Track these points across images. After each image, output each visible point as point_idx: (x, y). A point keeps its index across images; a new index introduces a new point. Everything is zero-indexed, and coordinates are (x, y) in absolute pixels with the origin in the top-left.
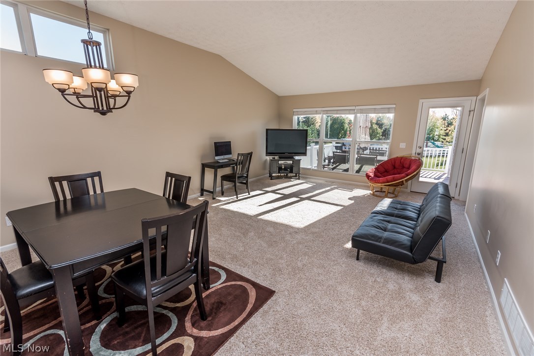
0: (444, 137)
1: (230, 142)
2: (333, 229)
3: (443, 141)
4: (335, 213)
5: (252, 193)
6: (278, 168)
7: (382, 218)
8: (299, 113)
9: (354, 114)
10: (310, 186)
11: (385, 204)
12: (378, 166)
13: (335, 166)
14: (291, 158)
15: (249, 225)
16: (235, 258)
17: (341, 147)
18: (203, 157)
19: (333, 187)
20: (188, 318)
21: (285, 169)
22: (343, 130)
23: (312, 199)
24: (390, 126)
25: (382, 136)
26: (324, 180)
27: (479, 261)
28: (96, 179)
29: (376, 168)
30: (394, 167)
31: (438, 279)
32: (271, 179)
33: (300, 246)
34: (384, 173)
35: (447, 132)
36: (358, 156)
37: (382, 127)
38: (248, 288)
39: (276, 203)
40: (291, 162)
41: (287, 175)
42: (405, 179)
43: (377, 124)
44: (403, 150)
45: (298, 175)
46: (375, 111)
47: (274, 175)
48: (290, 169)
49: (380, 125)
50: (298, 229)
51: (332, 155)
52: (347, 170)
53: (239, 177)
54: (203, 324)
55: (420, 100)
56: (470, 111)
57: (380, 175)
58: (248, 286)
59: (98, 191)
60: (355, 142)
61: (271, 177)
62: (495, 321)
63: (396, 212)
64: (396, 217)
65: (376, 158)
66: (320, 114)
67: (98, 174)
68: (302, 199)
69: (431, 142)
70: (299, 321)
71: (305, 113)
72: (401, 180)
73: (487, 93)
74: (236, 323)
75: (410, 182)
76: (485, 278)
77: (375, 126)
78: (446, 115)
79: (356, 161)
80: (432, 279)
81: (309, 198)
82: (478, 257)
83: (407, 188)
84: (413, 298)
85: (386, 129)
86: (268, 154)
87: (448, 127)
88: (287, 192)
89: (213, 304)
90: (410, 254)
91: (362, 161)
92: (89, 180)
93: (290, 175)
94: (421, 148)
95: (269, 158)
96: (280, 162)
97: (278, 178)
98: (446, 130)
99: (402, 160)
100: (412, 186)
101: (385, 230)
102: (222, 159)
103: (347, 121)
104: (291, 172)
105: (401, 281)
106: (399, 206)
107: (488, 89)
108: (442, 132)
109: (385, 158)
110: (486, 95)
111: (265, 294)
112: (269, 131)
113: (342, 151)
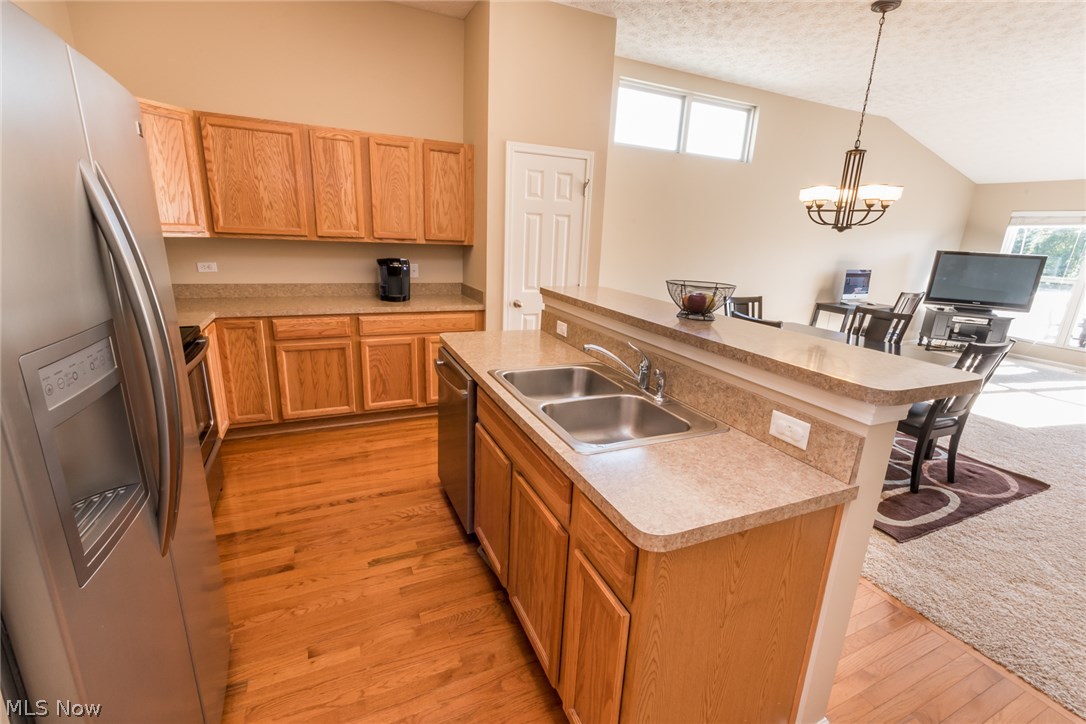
1: (870, 270)
6: (948, 330)
8: (1024, 220)
14: (985, 313)
21: (964, 334)
28: (756, 304)
32: (927, 349)
40: (984, 322)
47: (934, 341)
48: (978, 333)
61: (927, 346)
67: (759, 300)
86: (931, 299)
92: (750, 304)
97: (940, 349)
102: (851, 299)
112: (942, 256)
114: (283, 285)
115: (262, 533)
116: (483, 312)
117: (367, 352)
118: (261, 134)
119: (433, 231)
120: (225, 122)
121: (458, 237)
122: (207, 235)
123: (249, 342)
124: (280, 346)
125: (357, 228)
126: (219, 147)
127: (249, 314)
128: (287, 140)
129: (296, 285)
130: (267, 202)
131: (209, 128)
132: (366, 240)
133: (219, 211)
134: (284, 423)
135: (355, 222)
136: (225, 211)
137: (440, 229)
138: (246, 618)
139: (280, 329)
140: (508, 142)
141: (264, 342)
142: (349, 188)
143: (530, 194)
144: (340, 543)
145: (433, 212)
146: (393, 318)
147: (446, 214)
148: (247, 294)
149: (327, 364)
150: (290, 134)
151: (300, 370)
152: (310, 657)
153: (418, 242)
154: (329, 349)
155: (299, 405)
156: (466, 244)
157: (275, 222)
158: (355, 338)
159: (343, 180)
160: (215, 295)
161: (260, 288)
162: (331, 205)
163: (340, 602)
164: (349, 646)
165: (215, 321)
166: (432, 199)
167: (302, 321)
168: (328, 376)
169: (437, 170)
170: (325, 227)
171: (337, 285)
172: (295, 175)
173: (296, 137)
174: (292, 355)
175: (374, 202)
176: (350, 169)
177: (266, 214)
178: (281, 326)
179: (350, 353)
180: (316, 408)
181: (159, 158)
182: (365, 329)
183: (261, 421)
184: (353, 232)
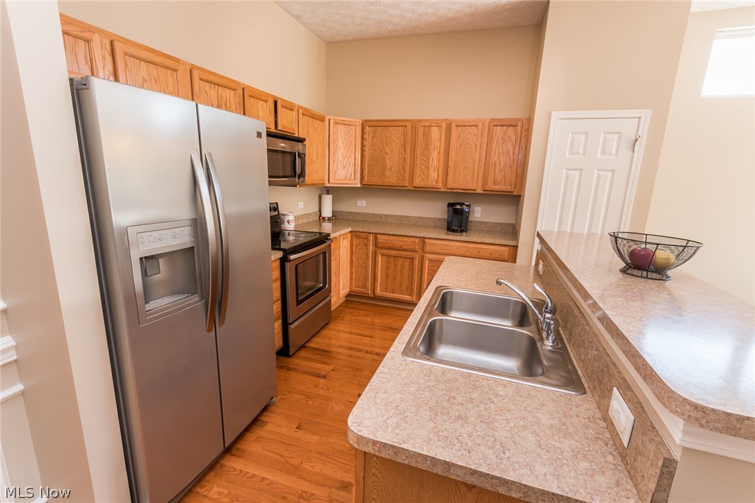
114: (395, 216)
115: (327, 353)
116: (516, 247)
117: (427, 263)
118: (391, 128)
119: (489, 184)
120: (375, 124)
121: (509, 188)
122: (359, 185)
123: (364, 246)
124: (379, 251)
125: (437, 182)
126: (371, 138)
127: (366, 230)
128: (404, 130)
129: (402, 216)
130: (389, 167)
131: (367, 127)
132: (442, 190)
133: (366, 173)
134: (375, 298)
135: (436, 178)
136: (368, 173)
137: (495, 183)
138: (290, 392)
139: (380, 241)
140: (553, 112)
141: (371, 248)
142: (436, 157)
143: (571, 152)
144: (355, 375)
145: (491, 170)
146: (446, 243)
147: (501, 171)
148: (377, 219)
149: (403, 267)
150: (406, 126)
151: (387, 268)
152: (297, 428)
153: (477, 192)
154: (405, 258)
155: (384, 289)
156: (515, 193)
157: (391, 178)
158: (421, 253)
159: (432, 152)
160: (363, 219)
161: (384, 217)
162: (423, 167)
163: (330, 407)
164: (316, 434)
165: (350, 232)
166: (491, 161)
167: (392, 238)
168: (402, 275)
169: (498, 140)
170: (418, 181)
171: (425, 218)
172: (405, 151)
173: (409, 127)
174: (384, 257)
175: (449, 164)
176: (437, 143)
177: (388, 173)
178: (381, 239)
179: (416, 262)
180: (393, 293)
181: (342, 146)
182: (428, 248)
183: (364, 293)
184: (433, 184)
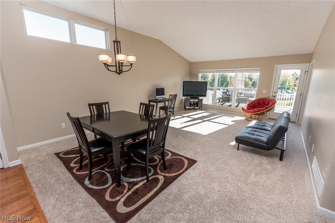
0: (293, 87)
1: (164, 88)
2: (224, 136)
3: (293, 89)
4: (224, 128)
5: (176, 117)
6: (189, 104)
7: (252, 129)
8: (202, 72)
9: (235, 73)
10: (209, 114)
11: (253, 123)
12: (250, 103)
13: (222, 103)
14: (197, 98)
15: (178, 132)
16: (174, 147)
17: (226, 92)
18: (149, 96)
19: (222, 115)
20: (158, 169)
21: (194, 104)
22: (226, 82)
23: (210, 121)
24: (257, 80)
25: (252, 86)
26: (217, 111)
27: (305, 153)
29: (248, 105)
30: (259, 104)
31: (281, 159)
32: (185, 110)
33: (207, 143)
34: (253, 107)
35: (295, 84)
36: (237, 98)
37: (252, 80)
38: (183, 159)
39: (190, 122)
40: (197, 101)
41: (194, 108)
42: (266, 110)
43: (249, 78)
44: (264, 94)
45: (201, 108)
46: (248, 71)
47: (187, 108)
48: (196, 104)
49: (251, 79)
50: (205, 135)
51: (221, 97)
52: (230, 106)
53: (169, 108)
54: (165, 171)
55: (276, 65)
56: (306, 72)
57: (251, 108)
58: (184, 159)
59: (108, 112)
60: (236, 89)
61: (185, 109)
62: (309, 177)
63: (259, 127)
64: (259, 129)
65: (248, 99)
66: (215, 72)
68: (204, 121)
69: (284, 90)
70: (210, 172)
71: (206, 72)
72: (263, 111)
73: (314, 62)
74: (181, 171)
75: (268, 113)
76: (307, 160)
77: (247, 80)
78: (295, 73)
79: (236, 100)
80: (278, 160)
81: (208, 121)
82: (305, 151)
83: (267, 116)
84: (267, 167)
85: (254, 81)
86: (184, 95)
87: (297, 80)
88: (195, 117)
89: (168, 164)
90: (266, 145)
91: (239, 101)
93: (196, 108)
94: (275, 93)
95: (184, 98)
96: (191, 100)
97: (189, 109)
98: (295, 83)
99: (264, 100)
100: (269, 114)
101: (253, 135)
102: (159, 97)
103: (229, 77)
104: (197, 106)
105: (261, 160)
106: (261, 124)
107: (315, 60)
108: (292, 84)
109: (254, 99)
110: (313, 63)
111: (192, 162)
112: (185, 82)
113: (227, 94)
